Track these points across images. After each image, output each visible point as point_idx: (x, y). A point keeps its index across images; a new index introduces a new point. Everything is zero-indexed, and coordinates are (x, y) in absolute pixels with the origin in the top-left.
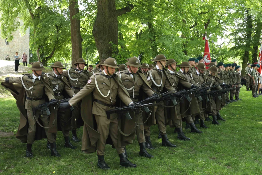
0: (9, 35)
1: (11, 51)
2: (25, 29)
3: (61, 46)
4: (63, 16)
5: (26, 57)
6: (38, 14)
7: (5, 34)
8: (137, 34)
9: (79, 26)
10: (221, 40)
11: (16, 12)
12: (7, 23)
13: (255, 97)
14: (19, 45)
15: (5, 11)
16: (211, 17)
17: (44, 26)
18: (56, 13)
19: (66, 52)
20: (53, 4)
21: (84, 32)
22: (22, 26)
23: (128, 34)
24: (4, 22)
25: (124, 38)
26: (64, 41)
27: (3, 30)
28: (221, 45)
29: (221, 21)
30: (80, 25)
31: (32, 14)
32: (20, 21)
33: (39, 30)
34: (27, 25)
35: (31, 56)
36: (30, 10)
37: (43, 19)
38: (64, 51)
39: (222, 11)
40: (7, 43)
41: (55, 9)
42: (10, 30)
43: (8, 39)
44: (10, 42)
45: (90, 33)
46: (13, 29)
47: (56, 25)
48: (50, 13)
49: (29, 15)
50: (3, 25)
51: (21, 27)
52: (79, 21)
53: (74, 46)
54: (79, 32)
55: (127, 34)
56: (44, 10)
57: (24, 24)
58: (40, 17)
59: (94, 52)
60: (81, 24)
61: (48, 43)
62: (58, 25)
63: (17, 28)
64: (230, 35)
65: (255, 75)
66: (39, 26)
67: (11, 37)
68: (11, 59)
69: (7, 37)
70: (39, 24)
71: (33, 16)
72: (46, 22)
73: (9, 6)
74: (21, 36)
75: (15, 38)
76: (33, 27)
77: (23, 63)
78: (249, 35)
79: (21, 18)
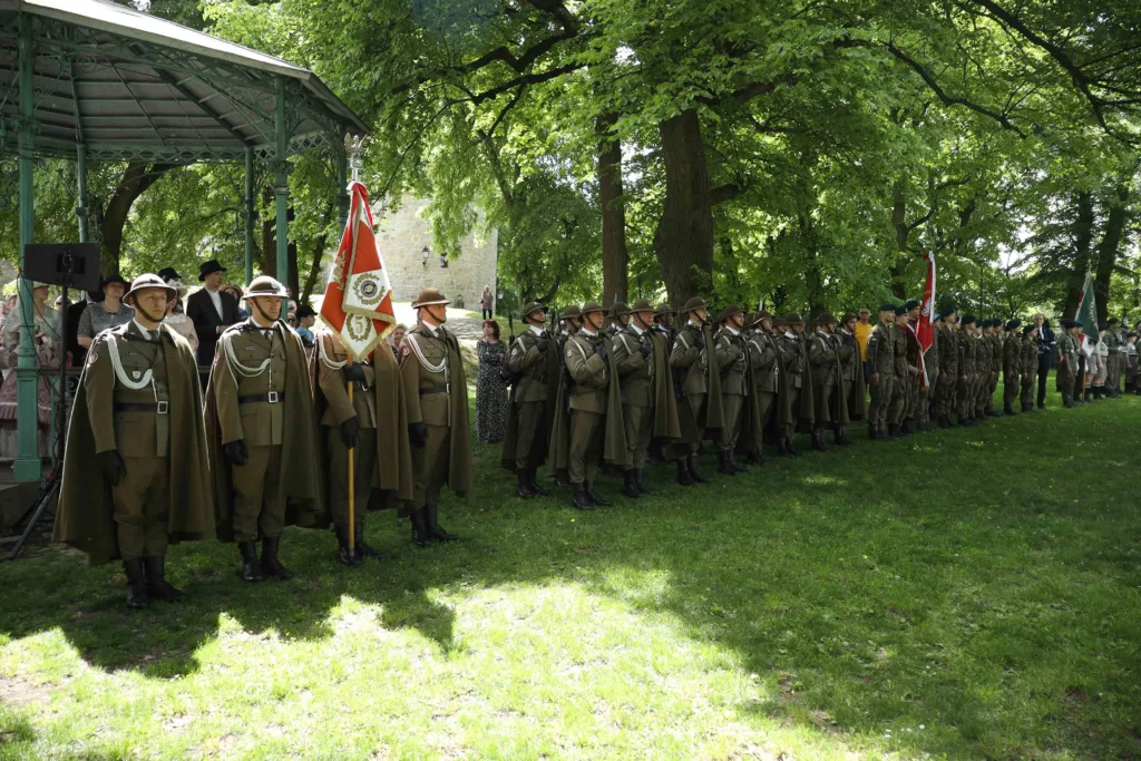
0: (450, 243)
1: (452, 282)
2: (489, 229)
3: (575, 271)
4: (582, 197)
5: (491, 298)
6: (521, 194)
7: (442, 242)
8: (770, 240)
9: (622, 222)
10: (1007, 255)
11: (470, 189)
12: (446, 216)
13: (1069, 407)
14: (471, 270)
15: (444, 186)
16: (981, 192)
17: (536, 223)
18: (565, 189)
19: (586, 286)
20: (556, 168)
21: (632, 236)
22: (482, 223)
23: (746, 243)
24: (439, 213)
25: (736, 252)
26: (585, 259)
27: (438, 233)
28: (1009, 269)
29: (1008, 205)
30: (623, 218)
31: (506, 194)
32: (475, 209)
33: (524, 234)
34: (493, 220)
35: (501, 297)
36: (503, 184)
37: (535, 204)
38: (581, 285)
39: (1008, 175)
40: (445, 265)
41: (564, 181)
42: (454, 234)
43: (449, 254)
44: (452, 263)
45: (649, 238)
46: (462, 229)
47: (564, 221)
48: (549, 190)
49: (499, 194)
50: (438, 221)
51: (478, 223)
52: (622, 212)
53: (607, 271)
54: (622, 236)
55: (742, 241)
56: (541, 181)
57: (488, 219)
58: (525, 200)
59: (655, 287)
60: (628, 215)
61: (543, 264)
62: (570, 219)
63: (470, 228)
64: (1027, 241)
65: (1070, 349)
66: (523, 225)
67: (457, 251)
69: (447, 250)
70: (525, 219)
71: (510, 197)
72: (540, 212)
73: (453, 174)
74: (476, 246)
75: (465, 255)
76: (507, 224)
77: (481, 314)
78: (1083, 243)
79: (479, 202)
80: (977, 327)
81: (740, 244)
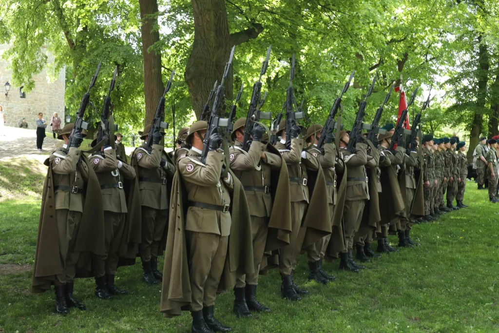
0: (26, 79)
1: (29, 110)
2: (57, 69)
3: (125, 101)
4: (129, 45)
5: (59, 121)
6: (82, 42)
7: (19, 78)
8: (269, 79)
9: (159, 65)
10: (428, 92)
11: (41, 37)
12: (22, 58)
13: (494, 202)
14: (45, 100)
15: (21, 34)
16: (410, 48)
17: (93, 64)
18: (116, 39)
19: (133, 113)
20: (110, 23)
21: (168, 75)
22: (51, 64)
23: (252, 81)
24: (17, 56)
25: (245, 88)
26: (131, 92)
27: (16, 71)
29: (429, 57)
30: (160, 61)
31: (70, 42)
32: (47, 53)
33: (84, 72)
34: (60, 63)
35: (68, 120)
36: (67, 34)
37: (92, 50)
38: (130, 112)
39: (430, 36)
40: (23, 96)
41: (115, 32)
42: (29, 72)
43: (25, 87)
44: (28, 94)
45: (180, 77)
46: (35, 68)
47: (116, 63)
48: (104, 40)
49: (65, 42)
50: (16, 62)
51: (49, 64)
52: (160, 56)
53: (149, 103)
54: (160, 75)
55: (249, 79)
56: (94, 33)
57: (56, 60)
58: (85, 47)
59: (187, 113)
60: (164, 60)
61: (100, 96)
62: (120, 62)
63: (41, 67)
64: (446, 82)
65: (493, 159)
66: (83, 64)
67: (31, 85)
68: (29, 126)
69: (23, 84)
70: (84, 61)
71: (73, 44)
72: (97, 56)
73: (28, 25)
74: (49, 82)
75: (38, 88)
76: (72, 65)
77: (52, 134)
78: (482, 84)
79: (49, 48)
80: (434, 144)
81: (248, 82)
